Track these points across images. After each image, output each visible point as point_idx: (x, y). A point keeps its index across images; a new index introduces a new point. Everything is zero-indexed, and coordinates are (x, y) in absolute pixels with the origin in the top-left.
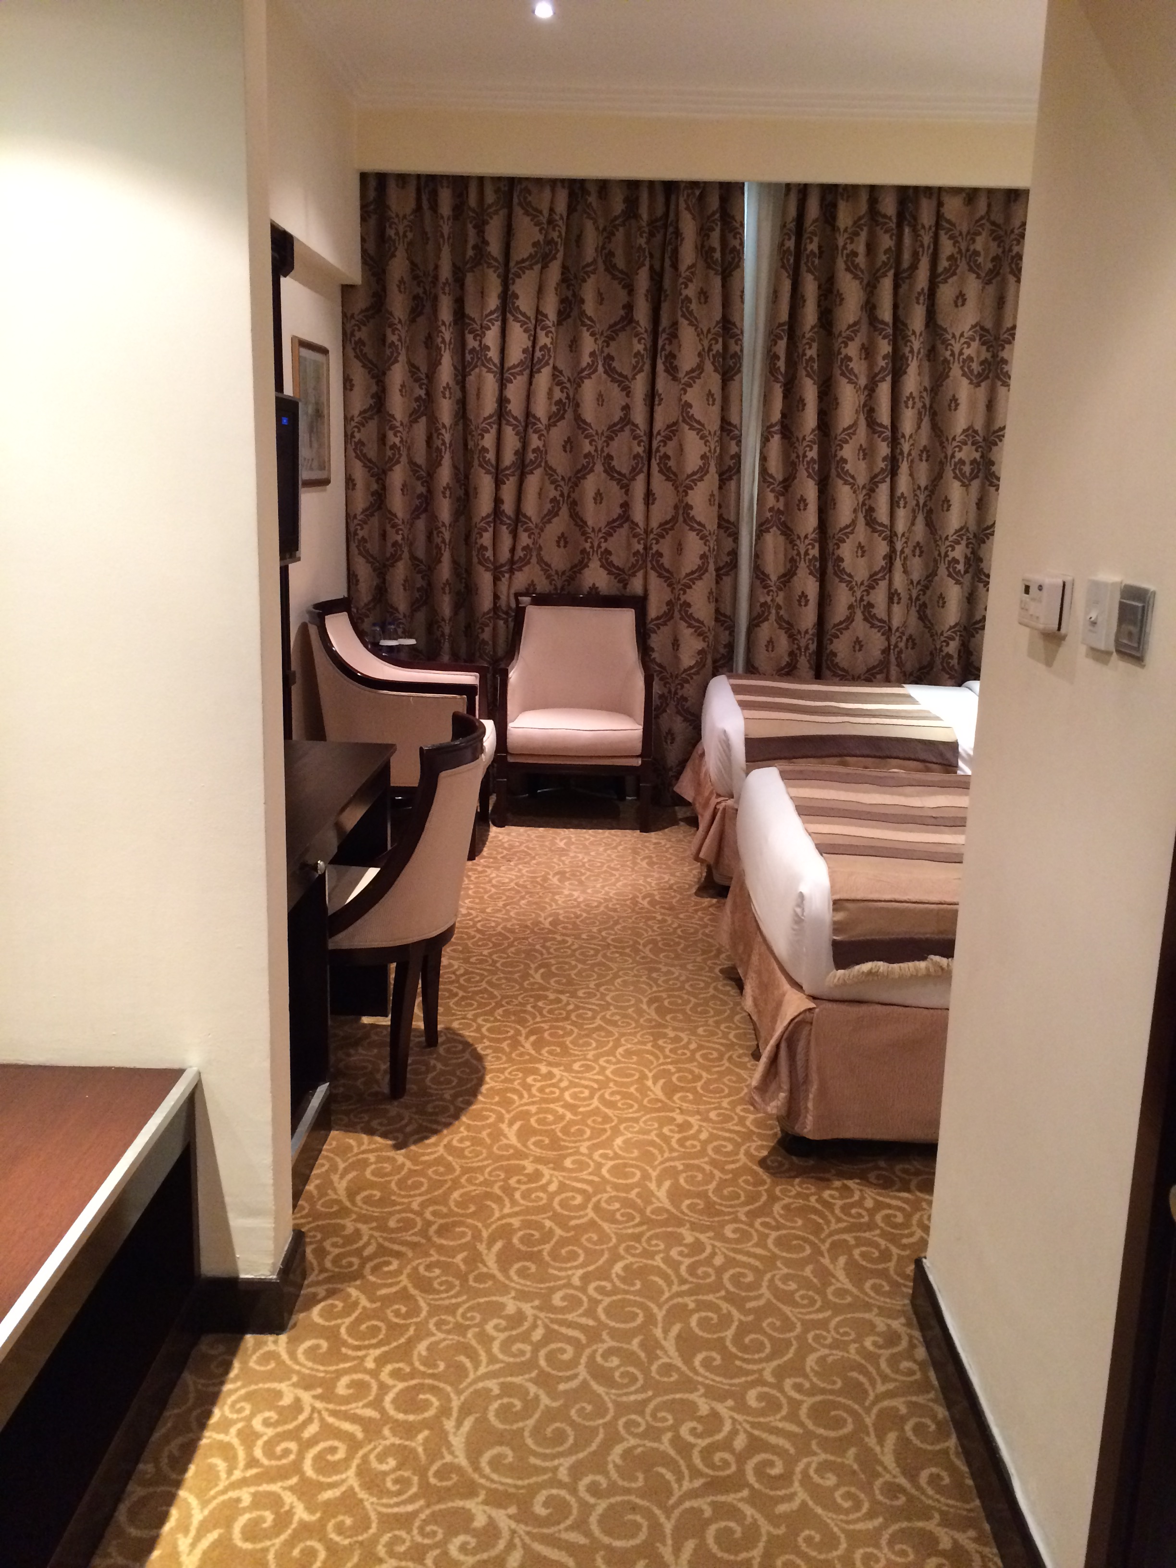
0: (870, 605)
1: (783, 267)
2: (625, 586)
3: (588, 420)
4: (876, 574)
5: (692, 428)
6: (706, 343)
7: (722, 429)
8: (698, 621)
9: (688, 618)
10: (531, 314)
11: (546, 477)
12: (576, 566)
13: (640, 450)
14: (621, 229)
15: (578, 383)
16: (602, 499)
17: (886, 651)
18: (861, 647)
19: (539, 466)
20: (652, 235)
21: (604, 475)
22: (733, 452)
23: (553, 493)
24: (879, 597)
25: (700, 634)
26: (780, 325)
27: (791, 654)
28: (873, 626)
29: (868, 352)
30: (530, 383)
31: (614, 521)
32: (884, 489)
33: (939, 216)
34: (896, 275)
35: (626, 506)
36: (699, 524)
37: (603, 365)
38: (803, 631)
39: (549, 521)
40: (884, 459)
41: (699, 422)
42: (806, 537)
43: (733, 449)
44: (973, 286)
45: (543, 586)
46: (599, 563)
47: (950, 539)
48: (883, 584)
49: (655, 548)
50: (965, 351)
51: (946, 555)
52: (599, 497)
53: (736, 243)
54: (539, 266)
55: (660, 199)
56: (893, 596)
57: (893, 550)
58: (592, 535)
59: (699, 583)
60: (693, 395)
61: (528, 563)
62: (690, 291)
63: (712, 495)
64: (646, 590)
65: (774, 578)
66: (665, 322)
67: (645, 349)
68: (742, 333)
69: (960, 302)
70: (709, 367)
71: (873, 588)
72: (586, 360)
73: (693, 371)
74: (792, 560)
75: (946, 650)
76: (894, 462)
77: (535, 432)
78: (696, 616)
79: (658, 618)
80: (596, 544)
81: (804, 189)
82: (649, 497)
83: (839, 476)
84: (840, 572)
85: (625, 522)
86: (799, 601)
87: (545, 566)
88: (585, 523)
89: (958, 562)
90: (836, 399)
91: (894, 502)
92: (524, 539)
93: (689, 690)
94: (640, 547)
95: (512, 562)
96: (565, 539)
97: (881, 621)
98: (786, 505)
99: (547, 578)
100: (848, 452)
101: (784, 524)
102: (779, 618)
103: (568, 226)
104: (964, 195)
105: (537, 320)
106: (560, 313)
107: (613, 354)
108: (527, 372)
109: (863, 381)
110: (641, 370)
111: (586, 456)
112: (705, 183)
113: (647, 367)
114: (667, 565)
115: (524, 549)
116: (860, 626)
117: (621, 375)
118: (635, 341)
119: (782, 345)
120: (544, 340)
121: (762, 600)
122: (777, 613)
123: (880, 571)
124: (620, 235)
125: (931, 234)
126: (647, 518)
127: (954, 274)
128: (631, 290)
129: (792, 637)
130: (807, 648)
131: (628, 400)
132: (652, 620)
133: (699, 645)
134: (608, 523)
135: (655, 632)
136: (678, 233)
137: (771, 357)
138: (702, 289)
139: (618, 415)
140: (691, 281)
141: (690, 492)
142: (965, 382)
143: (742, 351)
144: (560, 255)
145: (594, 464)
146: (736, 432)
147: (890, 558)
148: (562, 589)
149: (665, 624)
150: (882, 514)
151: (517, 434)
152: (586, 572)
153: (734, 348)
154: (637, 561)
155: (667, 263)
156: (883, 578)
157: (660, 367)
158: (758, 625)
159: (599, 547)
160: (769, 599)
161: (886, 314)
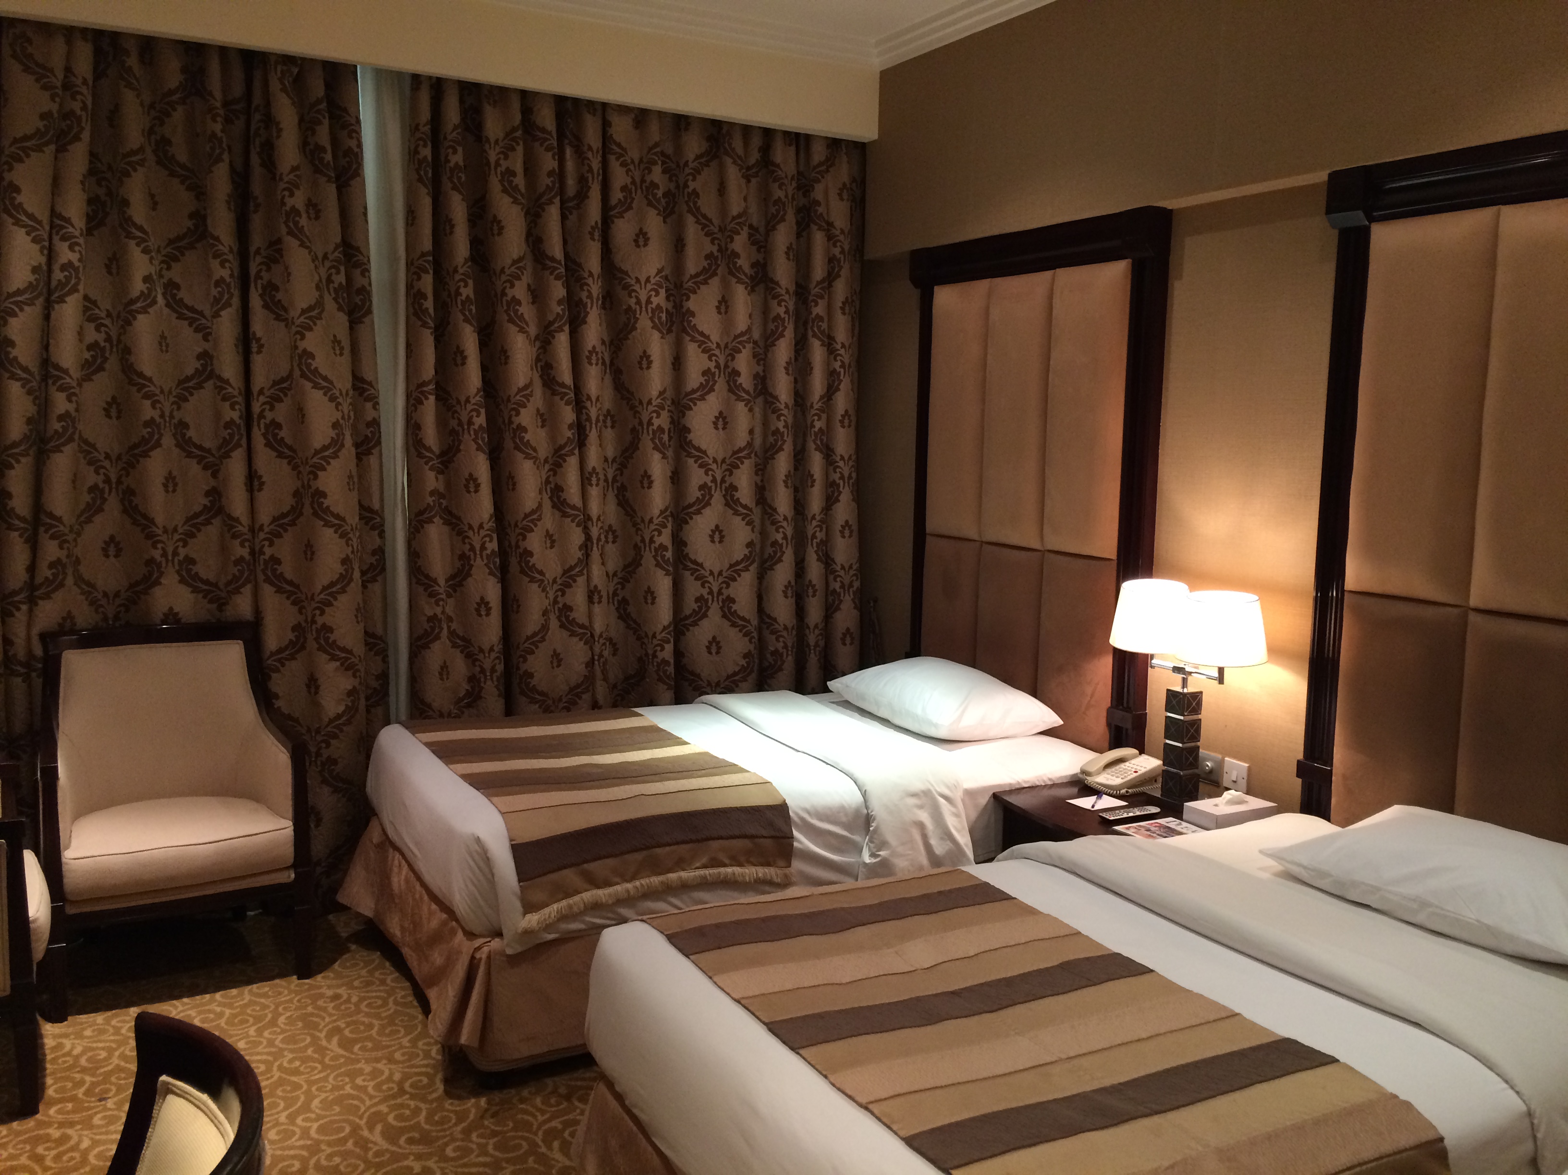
0: (567, 608)
1: (420, 180)
2: (221, 608)
3: (148, 373)
4: (572, 568)
5: (316, 386)
6: (323, 272)
7: (355, 388)
8: (343, 650)
9: (330, 648)
10: (43, 215)
11: (81, 455)
12: (137, 583)
13: (235, 415)
14: (180, 108)
15: (127, 321)
16: (175, 485)
17: (590, 664)
18: (560, 661)
19: (71, 440)
20: (228, 121)
21: (176, 451)
22: (369, 419)
23: (92, 478)
24: (578, 596)
25: (348, 667)
26: (423, 255)
27: (472, 679)
28: (573, 634)
29: (537, 295)
30: (47, 317)
31: (196, 515)
32: (573, 462)
33: (606, 138)
34: (562, 202)
35: (215, 494)
36: (337, 516)
37: (164, 294)
38: (486, 647)
39: (89, 521)
40: (570, 427)
41: (325, 379)
42: (481, 526)
43: (370, 414)
44: (654, 224)
45: (85, 617)
46: (177, 577)
47: (656, 521)
48: (581, 580)
49: (268, 551)
50: (653, 299)
51: (652, 541)
52: (170, 482)
53: (353, 144)
54: (53, 147)
55: (238, 73)
56: (592, 595)
57: (588, 538)
58: (164, 538)
59: (343, 599)
60: (312, 342)
61: (61, 585)
62: (298, 200)
63: (350, 477)
64: (258, 612)
65: (442, 582)
66: (257, 241)
67: (231, 276)
68: (369, 261)
69: (641, 242)
70: (330, 304)
71: (569, 586)
72: (138, 286)
73: (311, 308)
74: (463, 557)
75: (661, 655)
76: (580, 429)
77: (61, 389)
78: (340, 643)
79: (280, 651)
80: (170, 550)
81: (438, 85)
82: (253, 481)
83: (517, 448)
84: (529, 571)
85: (214, 516)
86: (478, 610)
87: (87, 587)
88: (152, 521)
89: (666, 549)
90: (504, 352)
91: (585, 480)
92: (51, 550)
93: (340, 749)
94: (245, 552)
95: (31, 586)
96: (117, 544)
97: (582, 626)
98: (448, 484)
99: (92, 603)
100: (526, 417)
101: (448, 511)
102: (452, 633)
103: (94, 96)
104: (633, 116)
105: (52, 226)
106: (89, 218)
107: (177, 279)
108: (40, 301)
109: (533, 330)
110: (228, 304)
111: (147, 424)
112: (304, 59)
113: (236, 301)
114: (289, 576)
115: (52, 566)
116: (557, 637)
117: (192, 309)
118: (215, 264)
119: (427, 282)
120: (66, 254)
121: (430, 613)
122: (449, 627)
123: (576, 565)
124: (179, 114)
125: (600, 159)
126: (252, 511)
127: (630, 208)
128: (200, 192)
129: (470, 658)
130: (493, 670)
131: (207, 346)
132: (272, 654)
133: (346, 683)
134: (188, 520)
135: (278, 671)
136: (269, 121)
137: (415, 297)
138: (309, 200)
139: (191, 366)
140: (298, 188)
141: (320, 473)
142: (656, 335)
143: (370, 284)
144: (86, 135)
145: (161, 435)
146: (373, 391)
147: (586, 547)
148: (116, 617)
149: (292, 657)
150: (573, 494)
151: (29, 393)
152: (157, 591)
153: (359, 281)
154: (241, 572)
155: (255, 160)
156: (581, 573)
157: (256, 301)
158: (426, 646)
159: (175, 553)
160: (438, 610)
161: (556, 248)
